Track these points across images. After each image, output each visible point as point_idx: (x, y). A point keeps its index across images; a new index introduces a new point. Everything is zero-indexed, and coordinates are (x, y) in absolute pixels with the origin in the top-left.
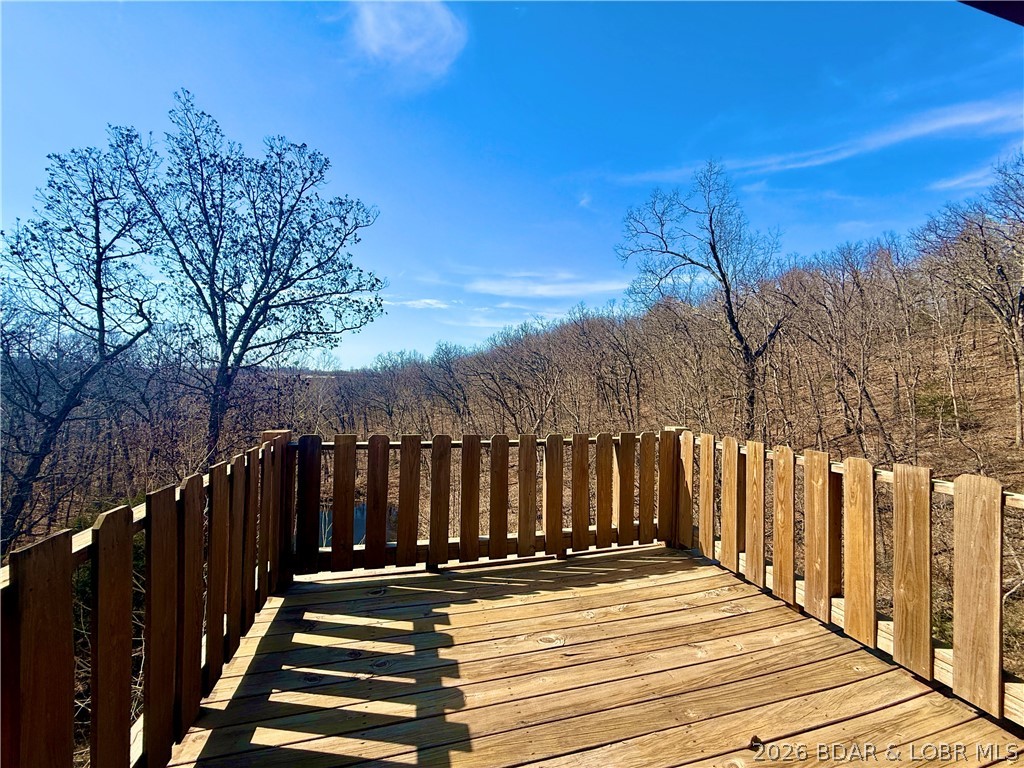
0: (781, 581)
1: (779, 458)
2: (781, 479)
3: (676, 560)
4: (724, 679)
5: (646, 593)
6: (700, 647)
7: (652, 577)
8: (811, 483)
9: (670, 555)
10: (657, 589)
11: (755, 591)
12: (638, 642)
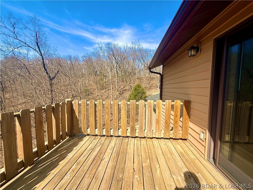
0: (107, 132)
1: (107, 103)
2: (107, 108)
3: (76, 140)
4: (116, 161)
5: (77, 154)
6: (104, 158)
7: (74, 148)
8: (114, 107)
9: (73, 139)
10: (79, 151)
11: (99, 137)
12: (91, 170)
